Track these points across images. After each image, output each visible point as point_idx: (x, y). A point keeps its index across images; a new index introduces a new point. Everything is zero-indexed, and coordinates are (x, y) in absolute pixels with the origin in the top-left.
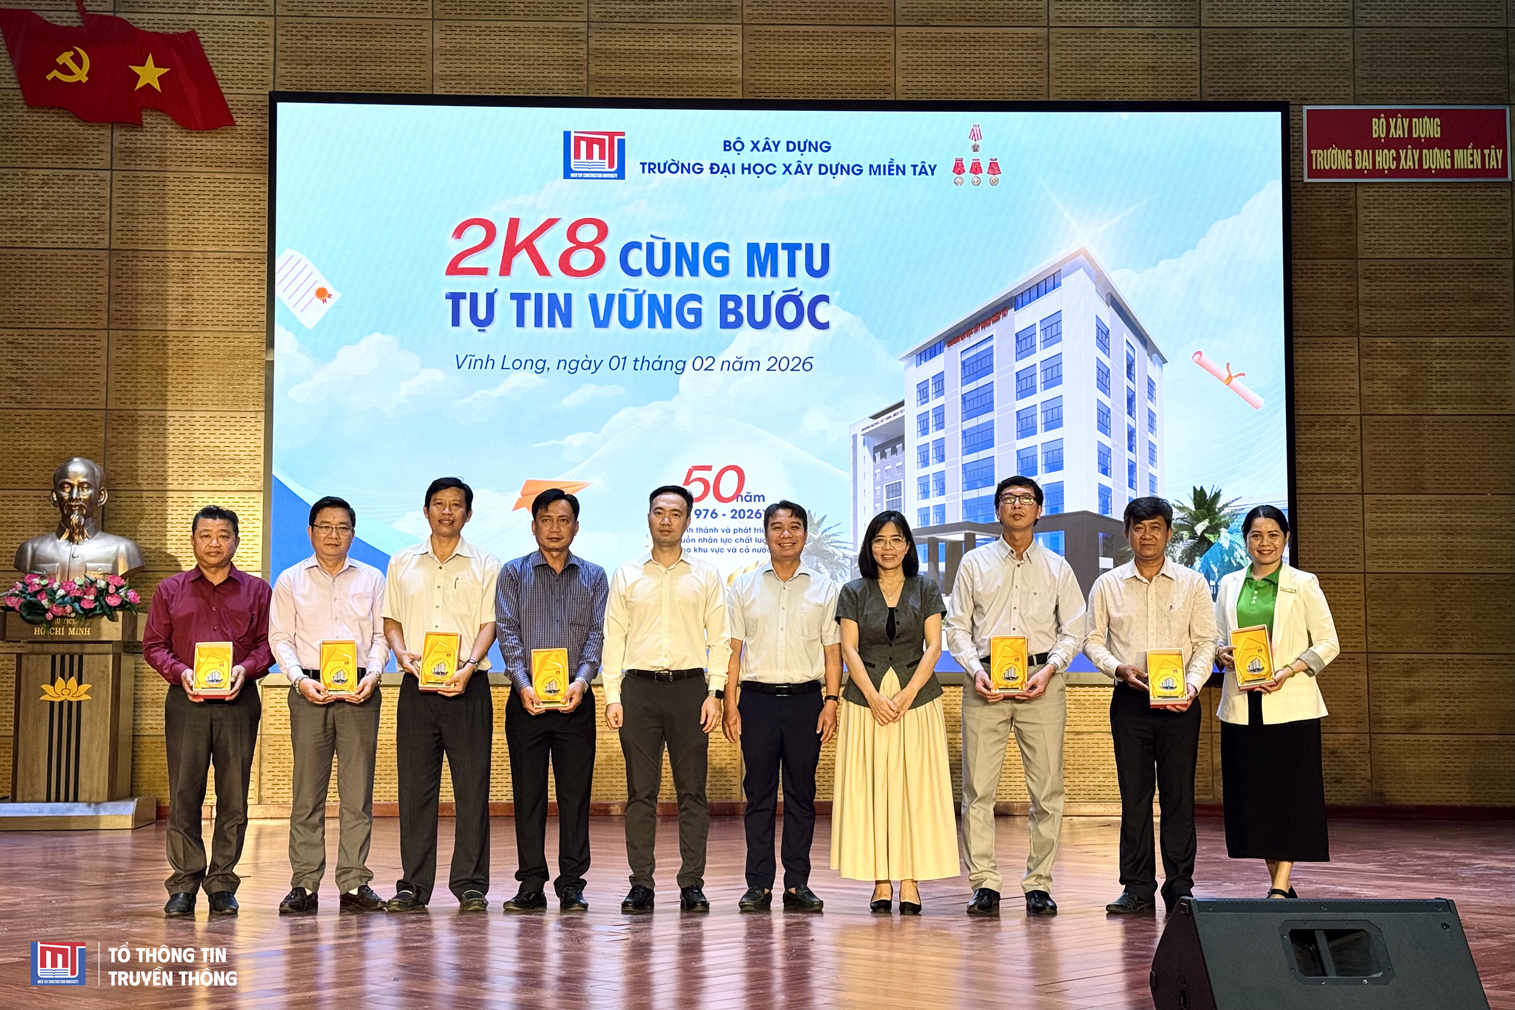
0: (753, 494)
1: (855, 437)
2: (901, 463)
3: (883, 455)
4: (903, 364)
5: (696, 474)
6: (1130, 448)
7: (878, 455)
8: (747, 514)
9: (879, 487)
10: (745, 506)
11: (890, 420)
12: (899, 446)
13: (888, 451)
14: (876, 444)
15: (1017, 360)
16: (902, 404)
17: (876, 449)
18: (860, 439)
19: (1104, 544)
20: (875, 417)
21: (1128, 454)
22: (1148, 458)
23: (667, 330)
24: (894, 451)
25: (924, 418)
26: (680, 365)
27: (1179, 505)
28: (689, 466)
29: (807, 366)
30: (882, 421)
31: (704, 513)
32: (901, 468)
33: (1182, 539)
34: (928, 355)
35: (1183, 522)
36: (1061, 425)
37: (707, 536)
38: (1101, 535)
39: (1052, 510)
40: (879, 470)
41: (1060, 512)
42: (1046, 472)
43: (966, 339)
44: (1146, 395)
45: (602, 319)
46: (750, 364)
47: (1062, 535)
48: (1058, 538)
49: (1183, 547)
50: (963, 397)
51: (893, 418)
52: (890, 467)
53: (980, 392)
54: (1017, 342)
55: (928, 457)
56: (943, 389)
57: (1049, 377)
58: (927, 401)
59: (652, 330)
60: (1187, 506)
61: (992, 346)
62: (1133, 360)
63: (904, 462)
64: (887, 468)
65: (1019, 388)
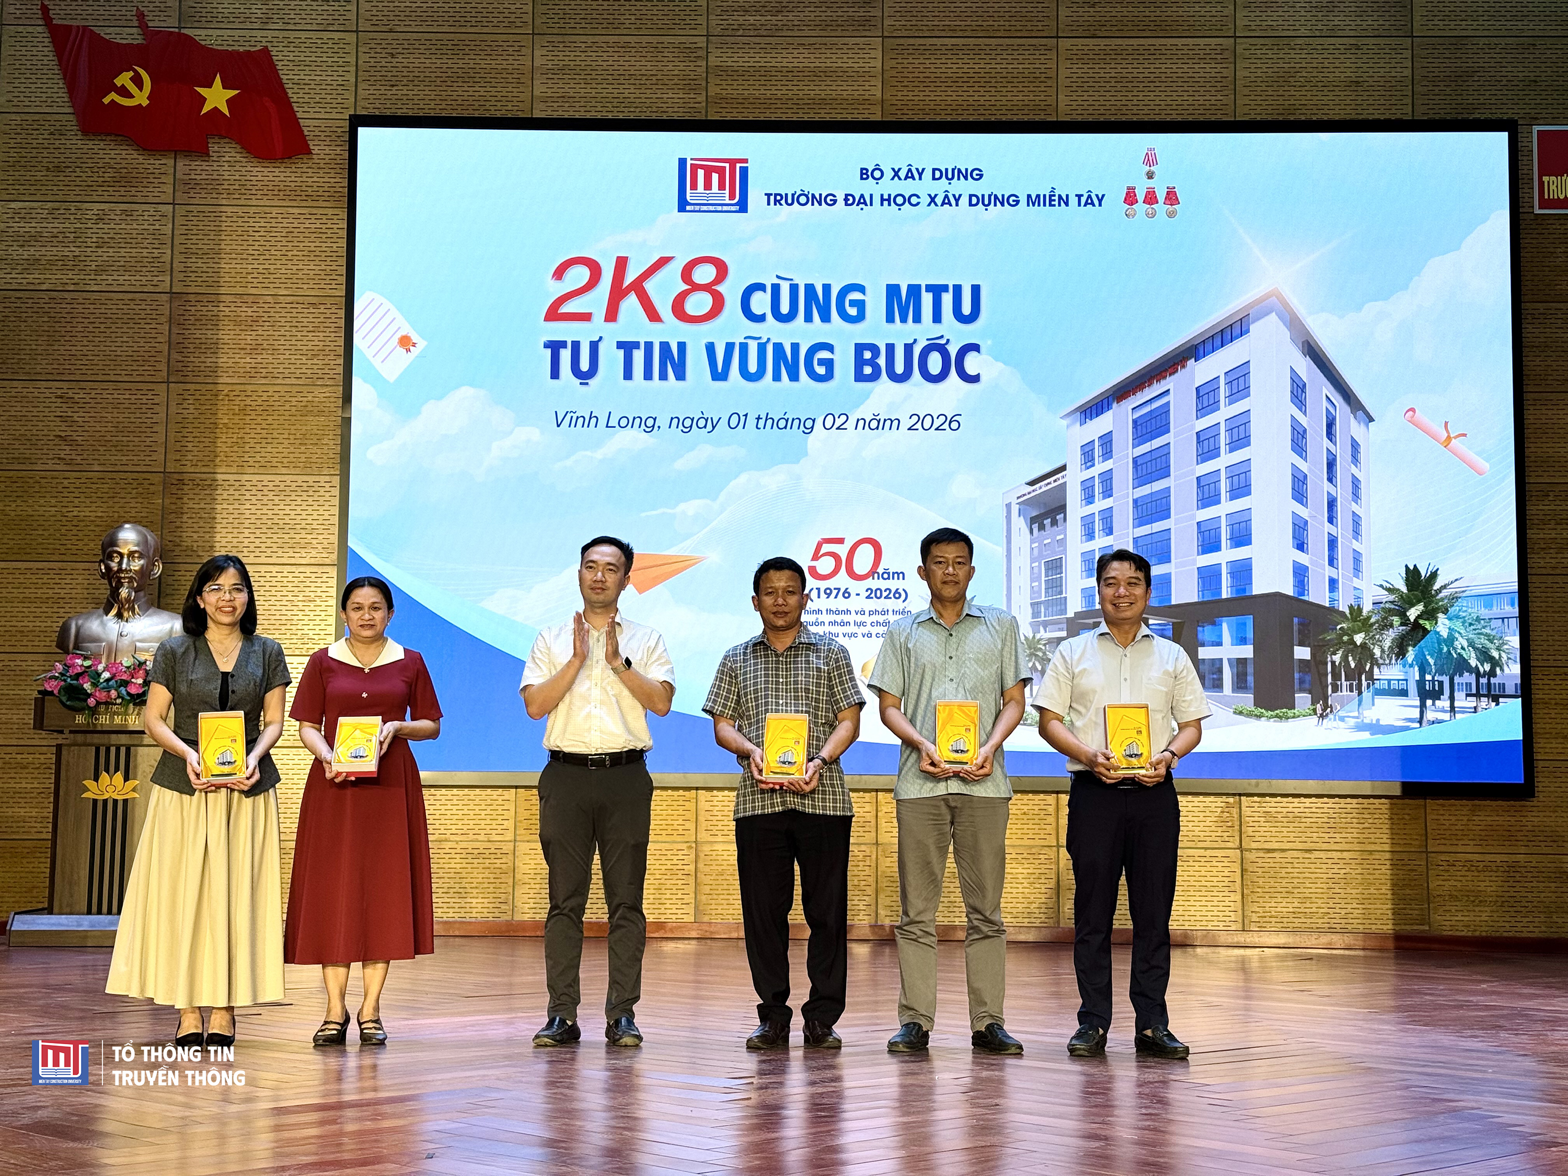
0: (891, 571)
1: (1008, 506)
2: (1062, 536)
3: (1042, 527)
4: (1064, 422)
5: (826, 548)
6: (1331, 520)
7: (1035, 527)
8: (885, 594)
9: (1037, 564)
10: (883, 584)
11: (1050, 487)
12: (1060, 517)
13: (1047, 522)
14: (1034, 514)
15: (1197, 418)
16: (1063, 468)
17: (1033, 520)
18: (1015, 509)
19: (1300, 632)
20: (1032, 483)
21: (1327, 527)
22: (1351, 532)
23: (795, 384)
24: (1054, 523)
25: (1089, 484)
26: (809, 424)
27: (1388, 585)
28: (819, 539)
29: (955, 425)
30: (1040, 488)
31: (835, 592)
32: (1062, 542)
33: (1391, 626)
34: (1094, 412)
35: (1393, 607)
36: (1249, 493)
37: (838, 618)
38: (1296, 620)
39: (1238, 591)
40: (1036, 545)
41: (1247, 594)
42: (1231, 548)
43: (1138, 394)
44: (1349, 458)
45: (720, 371)
46: (888, 422)
47: (1249, 620)
48: (1245, 624)
49: (1393, 635)
50: (1135, 460)
51: (1054, 485)
52: (1049, 541)
53: (1155, 455)
54: (1198, 397)
55: (1093, 529)
56: (1111, 451)
57: (1235, 438)
58: (1093, 465)
59: (777, 384)
60: (1397, 586)
61: (1168, 403)
62: (1334, 418)
63: (1065, 535)
64: (1046, 542)
65: (1200, 450)
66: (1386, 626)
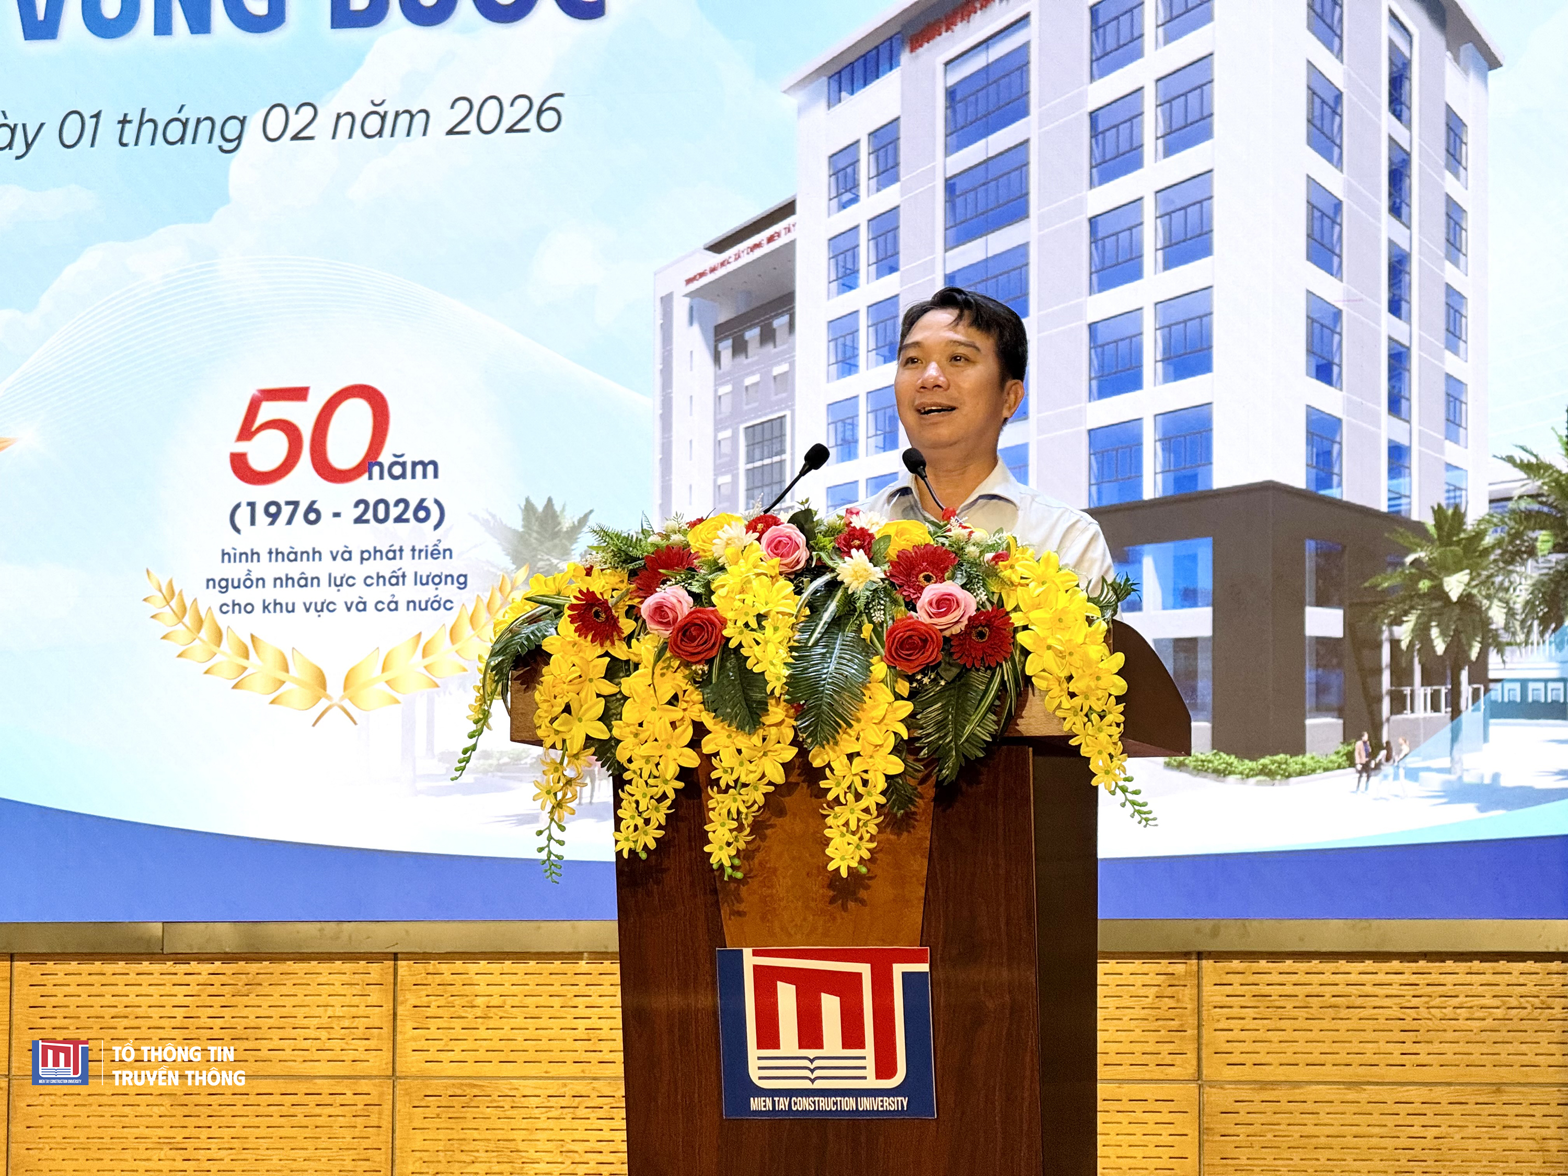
0: (408, 459)
1: (667, 301)
2: (784, 368)
3: (740, 348)
4: (793, 101)
5: (269, 411)
6: (1395, 307)
7: (726, 348)
8: (395, 512)
9: (727, 433)
10: (389, 489)
11: (758, 253)
12: (780, 322)
13: (752, 335)
14: (722, 319)
15: (1092, 78)
16: (788, 209)
17: (720, 332)
18: (681, 308)
19: (1320, 572)
20: (718, 247)
21: (1388, 325)
22: (1442, 333)
23: (201, 39)
24: (768, 336)
25: (844, 244)
26: (232, 130)
27: (1526, 458)
28: (251, 391)
29: (549, 119)
30: (738, 257)
31: (287, 511)
32: (785, 381)
33: (1532, 552)
34: (859, 73)
35: (1536, 507)
36: (1206, 251)
37: (294, 569)
38: (1310, 546)
39: (1178, 481)
40: (727, 388)
41: (1201, 487)
42: (1166, 380)
43: (959, 28)
44: (1440, 156)
45: (41, 16)
46: (404, 119)
47: (1204, 550)
48: (1194, 558)
49: (1536, 575)
50: (950, 186)
51: (767, 249)
52: (755, 379)
53: (994, 171)
54: (1096, 26)
55: (855, 348)
56: (897, 165)
57: (1178, 122)
58: (855, 200)
59: (163, 40)
60: (1547, 458)
61: (1026, 46)
62: (1407, 64)
63: (792, 365)
64: (749, 381)
65: (1097, 153)
66: (1519, 553)
